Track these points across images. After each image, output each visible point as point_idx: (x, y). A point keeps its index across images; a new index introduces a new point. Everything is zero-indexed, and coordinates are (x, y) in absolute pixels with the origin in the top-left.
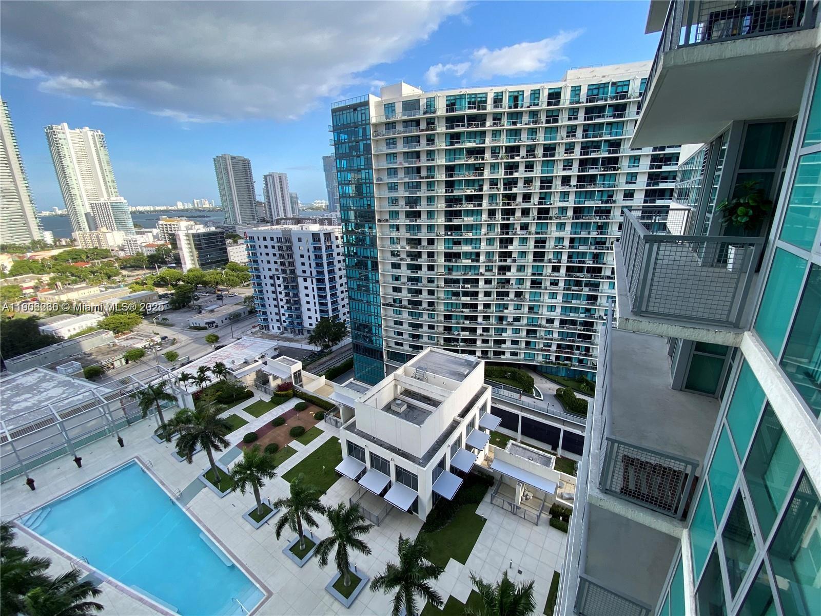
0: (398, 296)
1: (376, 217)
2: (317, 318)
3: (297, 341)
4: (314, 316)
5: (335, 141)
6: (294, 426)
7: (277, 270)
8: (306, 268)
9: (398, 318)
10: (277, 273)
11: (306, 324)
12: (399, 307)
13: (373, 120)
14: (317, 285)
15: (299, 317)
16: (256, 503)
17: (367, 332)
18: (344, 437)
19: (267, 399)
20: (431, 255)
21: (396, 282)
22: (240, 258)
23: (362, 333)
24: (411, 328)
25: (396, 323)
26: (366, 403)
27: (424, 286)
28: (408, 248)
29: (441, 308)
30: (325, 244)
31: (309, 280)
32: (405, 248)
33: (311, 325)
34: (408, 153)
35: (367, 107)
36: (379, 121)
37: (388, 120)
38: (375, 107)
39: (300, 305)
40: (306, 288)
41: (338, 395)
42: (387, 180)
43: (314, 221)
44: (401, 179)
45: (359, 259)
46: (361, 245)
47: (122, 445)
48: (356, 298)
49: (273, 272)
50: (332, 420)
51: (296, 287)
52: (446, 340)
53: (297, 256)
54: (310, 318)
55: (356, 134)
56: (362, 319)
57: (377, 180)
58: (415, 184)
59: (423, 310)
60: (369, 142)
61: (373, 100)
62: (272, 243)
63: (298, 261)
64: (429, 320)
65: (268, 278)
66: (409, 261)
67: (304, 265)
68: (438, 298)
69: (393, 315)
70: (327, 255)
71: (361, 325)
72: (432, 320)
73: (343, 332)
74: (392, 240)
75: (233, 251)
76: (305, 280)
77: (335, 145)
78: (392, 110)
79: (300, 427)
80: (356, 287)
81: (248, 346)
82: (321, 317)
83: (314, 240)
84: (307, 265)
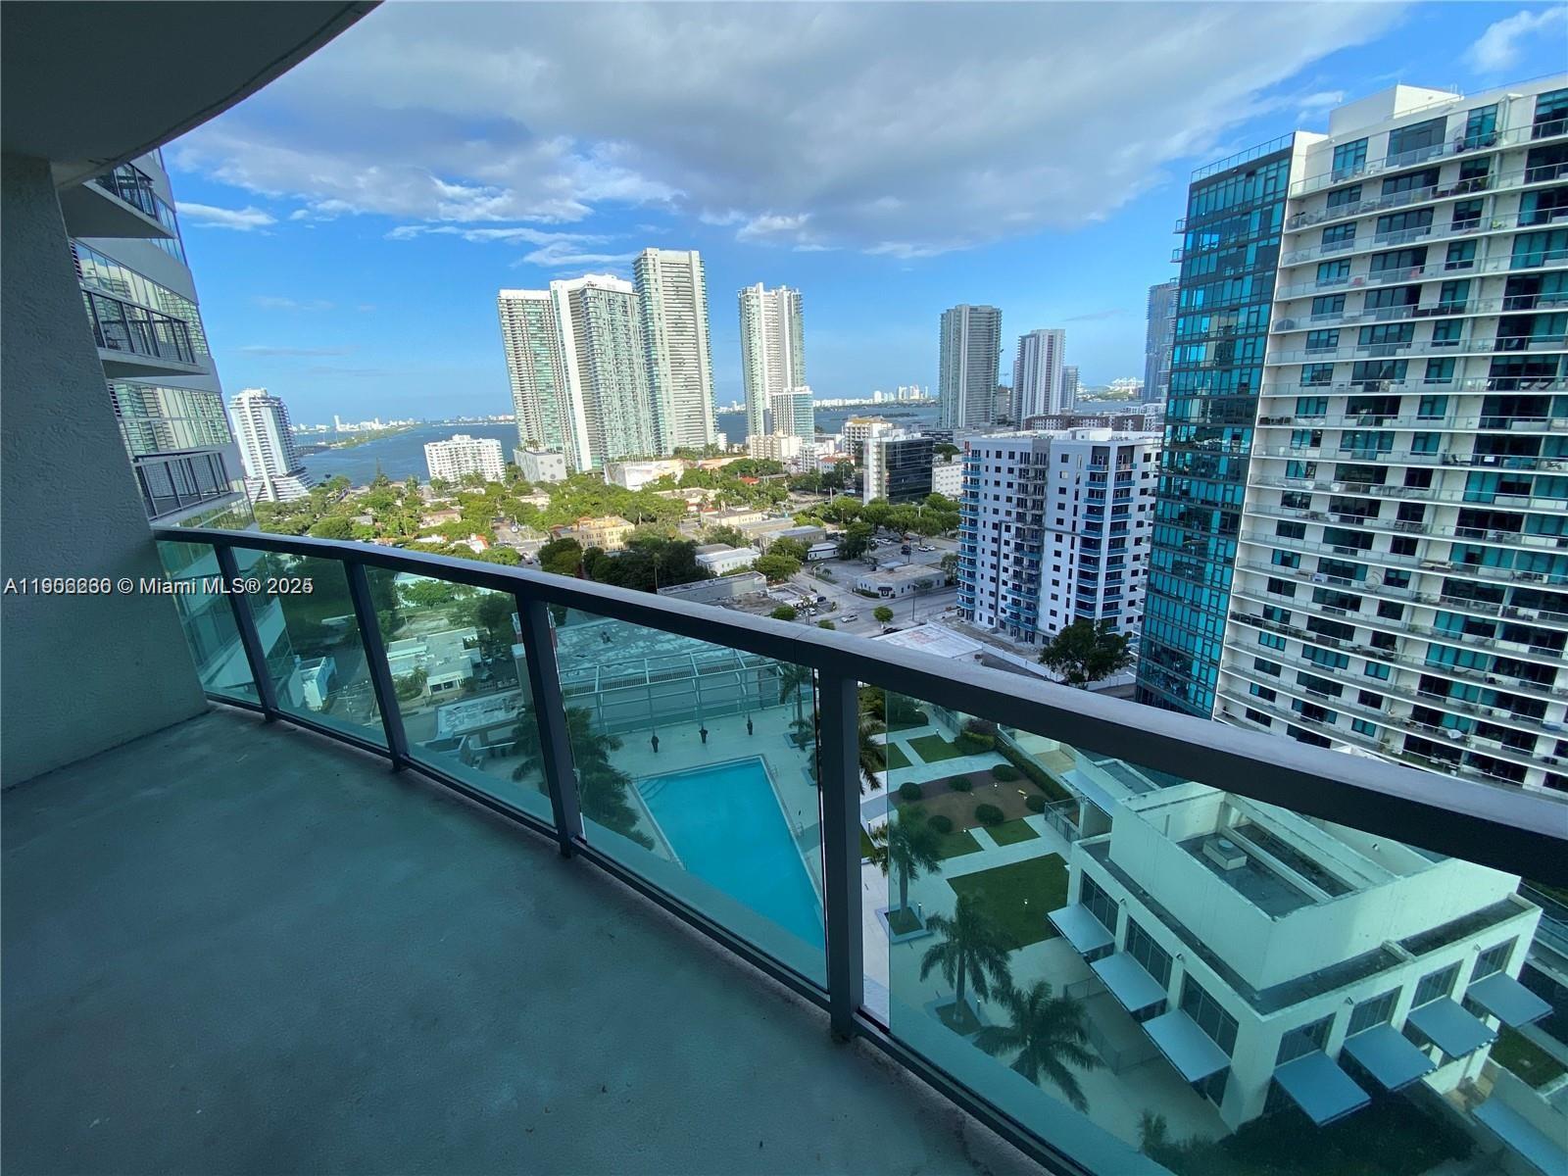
0: (1281, 603)
1: (1258, 413)
2: (1067, 616)
3: (1019, 652)
4: (1062, 611)
5: (1185, 251)
6: (987, 803)
7: (1008, 513)
8: (1067, 515)
9: (1271, 655)
10: (1007, 519)
11: (1043, 624)
12: (1278, 631)
13: (1296, 189)
14: (1081, 551)
15: (1033, 607)
16: (899, 901)
17: (1176, 670)
18: (1079, 862)
19: (948, 737)
20: (1411, 513)
21: (1282, 569)
22: (950, 487)
23: (1164, 670)
24: (1304, 689)
25: (1260, 665)
26: (1141, 814)
27: (1370, 590)
28: (1337, 489)
29: (1419, 656)
30: (1118, 468)
31: (1067, 539)
32: (1329, 490)
33: (1052, 627)
34: (1385, 254)
35: (1286, 162)
36: (1312, 188)
37: (1340, 183)
38: (1308, 157)
39: (1039, 584)
40: (1058, 554)
41: (1082, 777)
42: (1306, 323)
43: (1104, 422)
44: (1354, 319)
45: (1192, 505)
46: (1202, 475)
47: (750, 733)
48: (1166, 589)
49: (1002, 516)
50: (1060, 822)
51: (1038, 550)
52: (1411, 743)
53: (1052, 491)
54: (1053, 613)
55: (1242, 227)
56: (1171, 638)
57: (1279, 327)
58: (1396, 330)
59: (1354, 650)
60: (1274, 241)
61: (1304, 142)
62: (1011, 464)
63: (1053, 498)
64: (1369, 679)
65: (989, 525)
66: (1334, 521)
67: (1064, 509)
68: (1412, 630)
69: (1257, 646)
70: (1116, 491)
71: (1165, 650)
72: (1376, 681)
73: (1120, 658)
74: (1294, 469)
75: (942, 474)
76: (1059, 539)
77: (1183, 261)
78: (1357, 158)
79: (996, 809)
80: (1169, 566)
81: (933, 640)
82: (1077, 617)
83: (1094, 460)
84: (1069, 508)
